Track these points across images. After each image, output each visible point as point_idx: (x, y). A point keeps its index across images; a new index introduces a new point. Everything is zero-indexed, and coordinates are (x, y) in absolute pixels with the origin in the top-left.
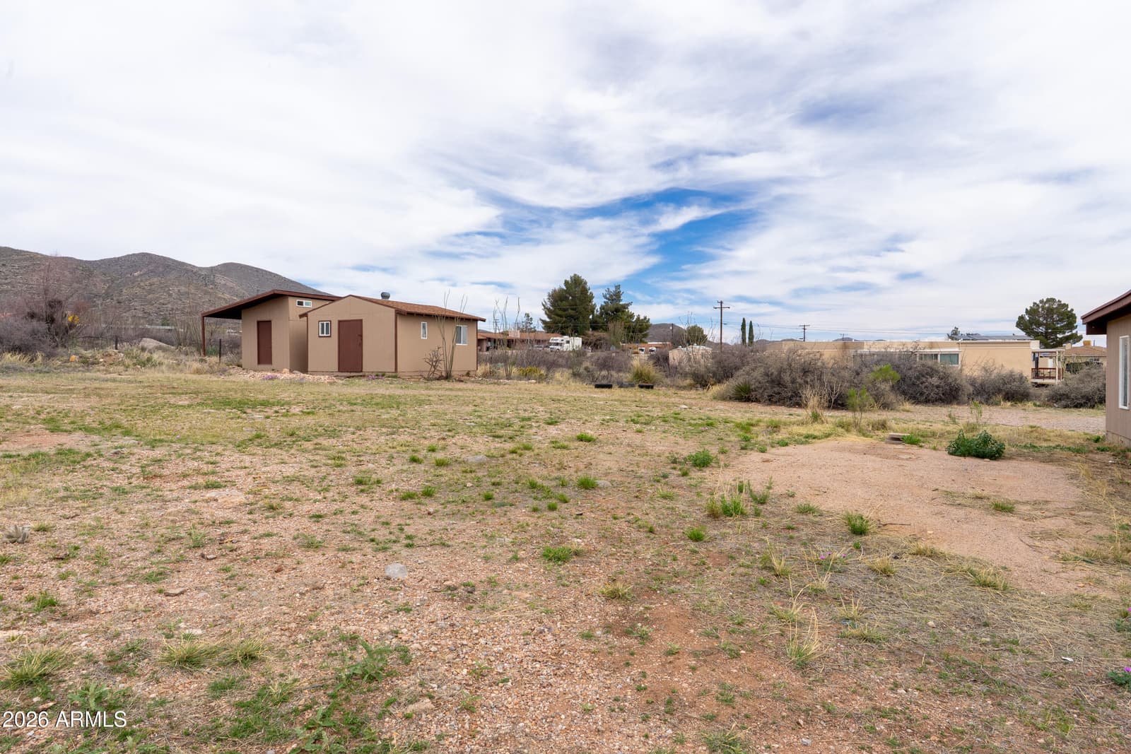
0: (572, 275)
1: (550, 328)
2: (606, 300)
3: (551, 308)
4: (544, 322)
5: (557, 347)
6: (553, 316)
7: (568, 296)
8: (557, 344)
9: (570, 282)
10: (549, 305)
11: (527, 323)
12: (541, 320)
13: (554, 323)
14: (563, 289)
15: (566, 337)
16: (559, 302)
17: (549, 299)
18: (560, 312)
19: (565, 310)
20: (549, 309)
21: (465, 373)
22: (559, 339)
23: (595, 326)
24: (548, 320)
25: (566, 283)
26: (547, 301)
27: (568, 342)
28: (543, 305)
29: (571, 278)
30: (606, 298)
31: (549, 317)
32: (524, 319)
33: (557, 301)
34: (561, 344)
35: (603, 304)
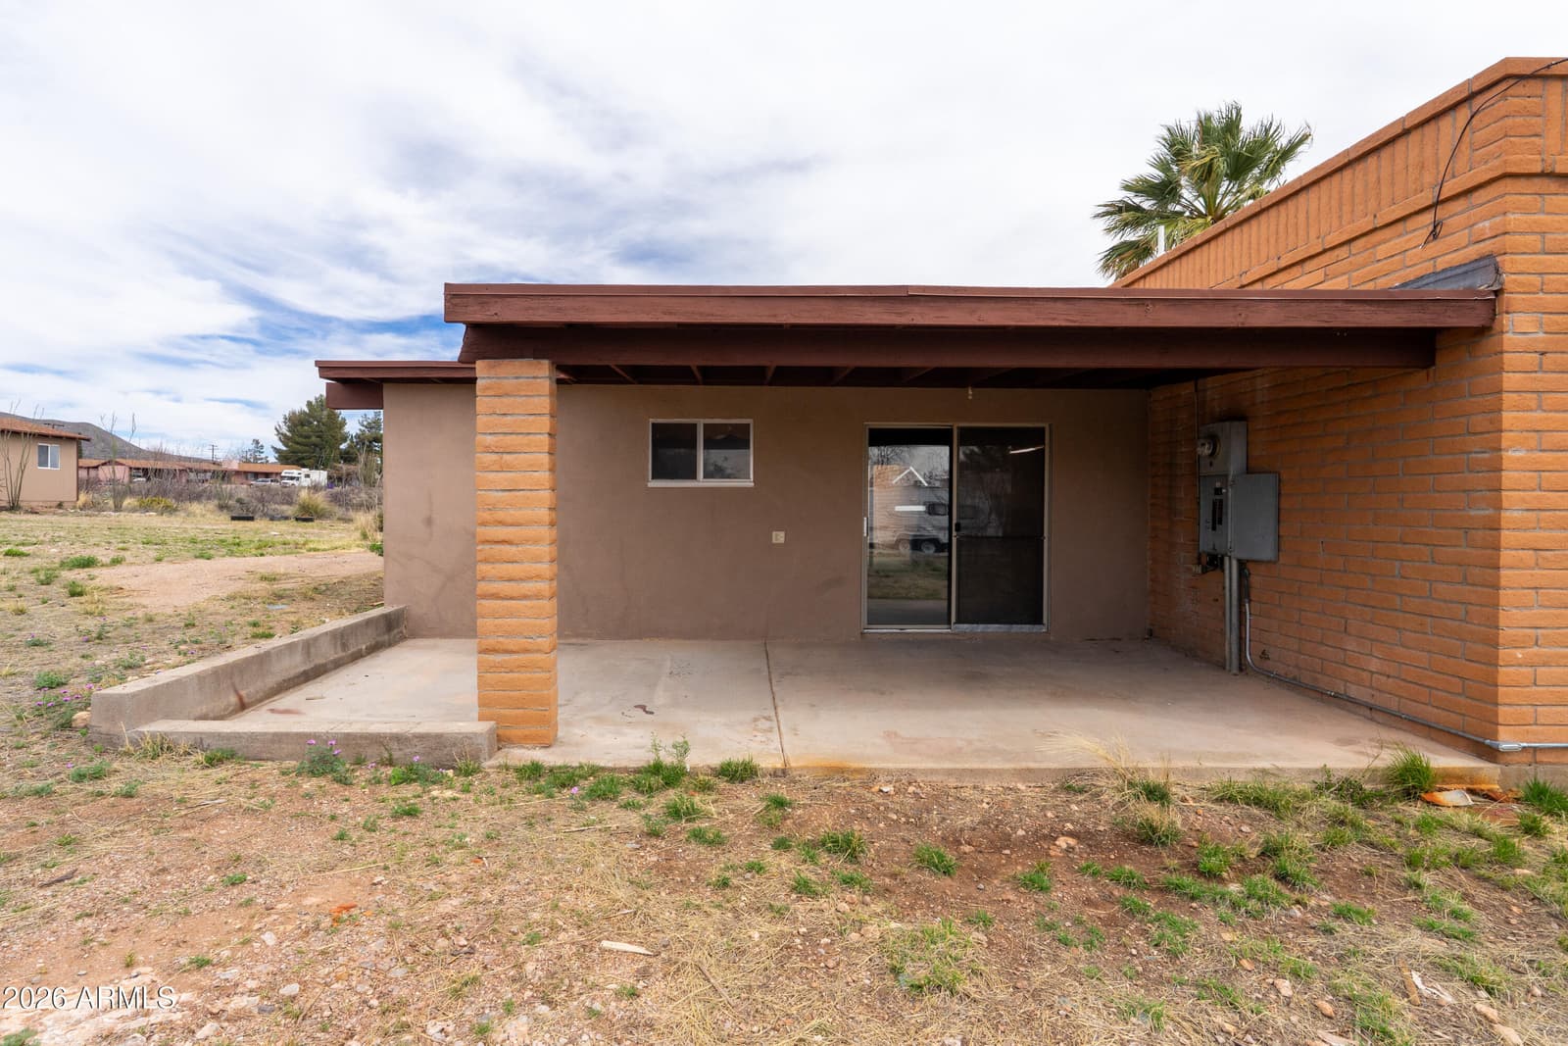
0: (317, 396)
1: (285, 459)
2: (363, 428)
3: (288, 434)
4: (277, 450)
5: (291, 482)
6: (290, 444)
7: (311, 420)
8: (292, 478)
9: (314, 403)
10: (284, 430)
11: (255, 452)
12: (273, 447)
13: (293, 452)
14: (305, 412)
15: (305, 470)
16: (299, 428)
17: (285, 422)
18: (300, 440)
19: (308, 437)
20: (285, 435)
21: (56, 504)
22: (295, 472)
23: (348, 457)
24: (284, 448)
25: (309, 404)
26: (282, 424)
27: (308, 476)
28: (276, 429)
29: (316, 399)
30: (363, 426)
31: (286, 445)
32: (252, 447)
33: (296, 426)
34: (298, 479)
35: (358, 432)
